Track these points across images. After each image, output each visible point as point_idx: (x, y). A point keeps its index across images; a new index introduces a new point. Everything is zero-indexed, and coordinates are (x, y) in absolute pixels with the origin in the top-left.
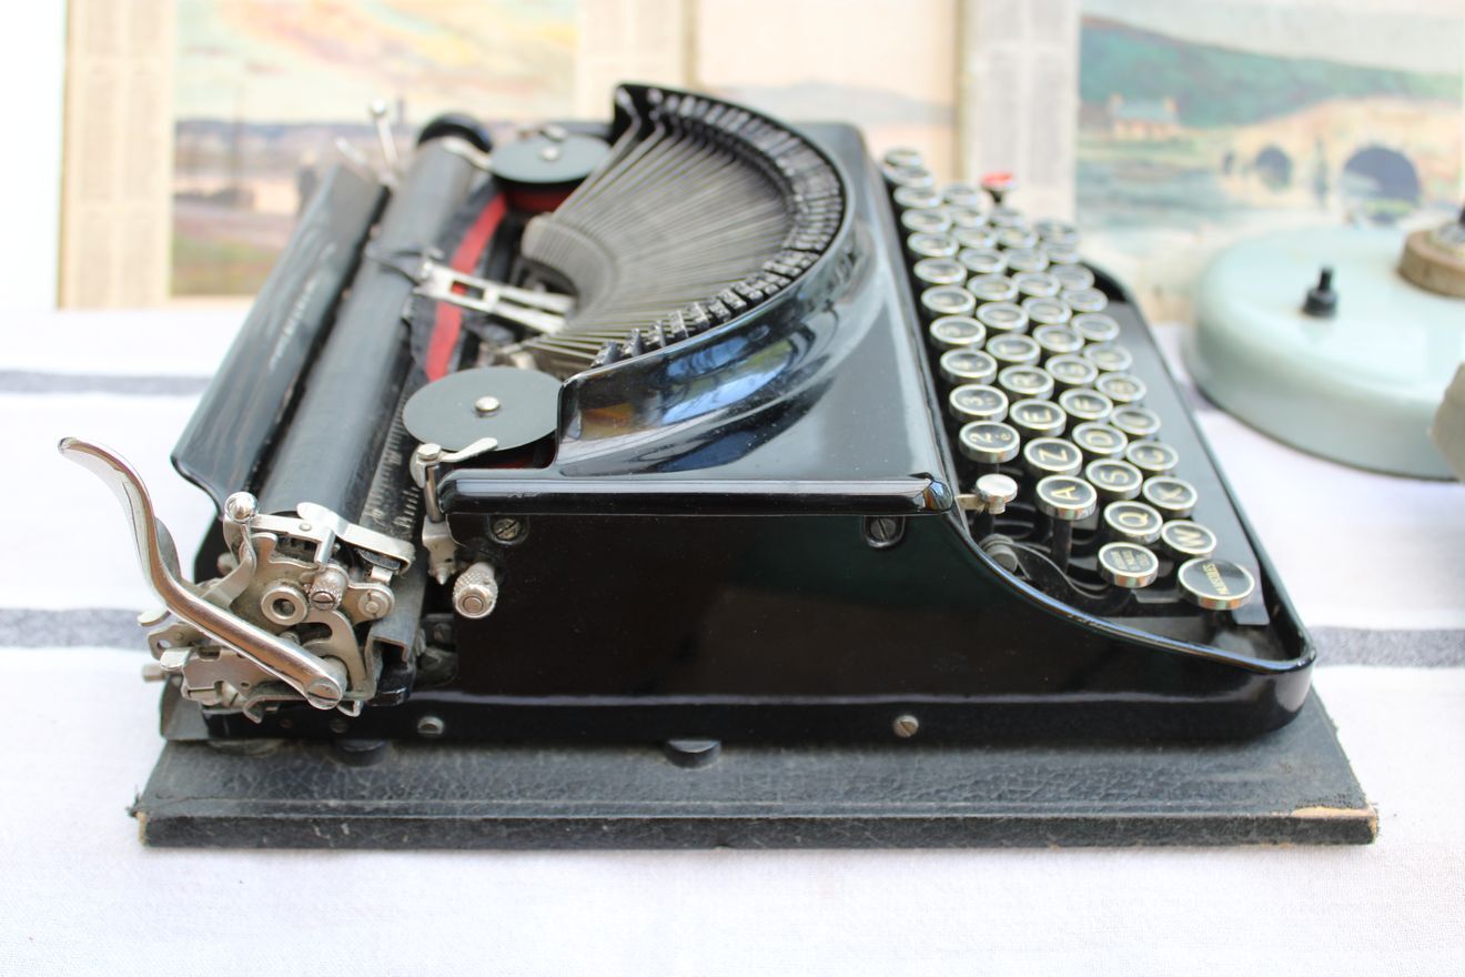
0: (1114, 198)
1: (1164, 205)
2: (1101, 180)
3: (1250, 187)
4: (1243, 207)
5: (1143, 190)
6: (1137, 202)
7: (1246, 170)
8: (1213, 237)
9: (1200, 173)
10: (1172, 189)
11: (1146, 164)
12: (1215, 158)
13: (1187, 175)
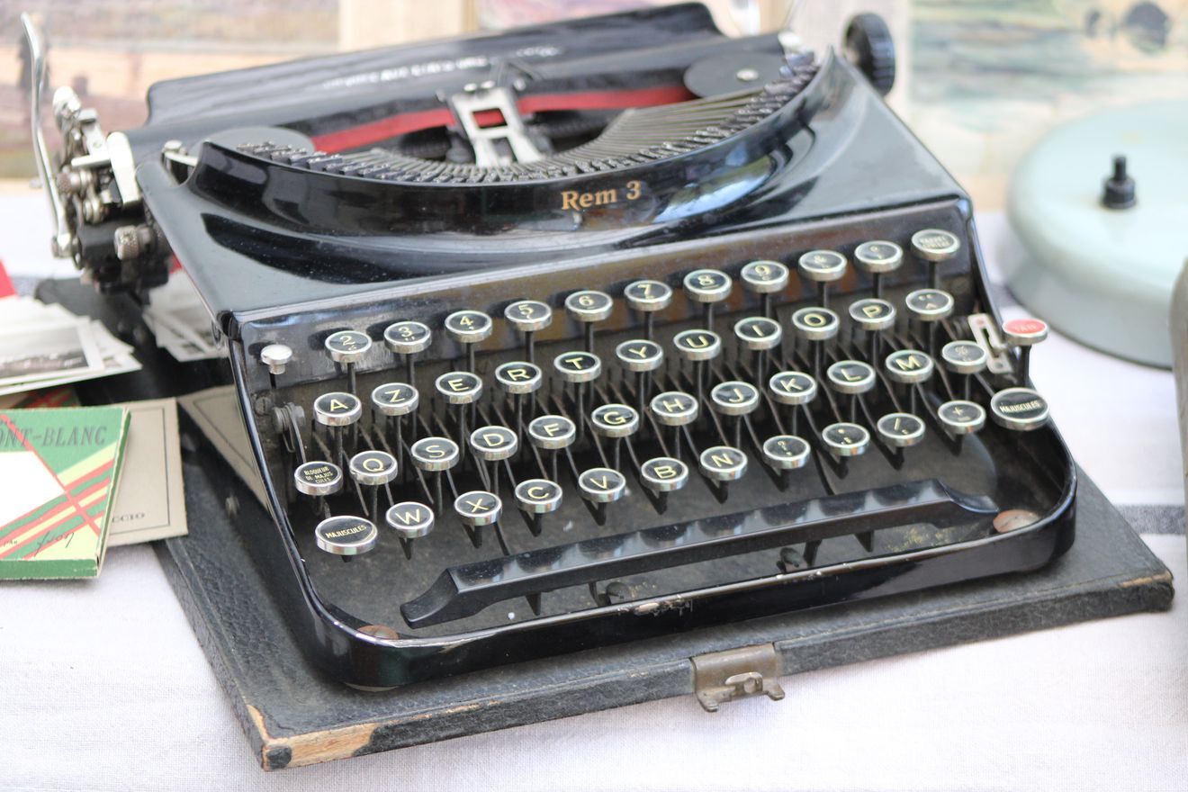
0: (955, 65)
1: (1017, 71)
2: (941, 44)
3: (1118, 50)
4: (1111, 73)
5: (990, 55)
6: (984, 69)
7: (1113, 31)
8: (1073, 106)
9: (1061, 33)
10: (1025, 54)
11: (995, 25)
12: (1078, 20)
13: (1042, 37)
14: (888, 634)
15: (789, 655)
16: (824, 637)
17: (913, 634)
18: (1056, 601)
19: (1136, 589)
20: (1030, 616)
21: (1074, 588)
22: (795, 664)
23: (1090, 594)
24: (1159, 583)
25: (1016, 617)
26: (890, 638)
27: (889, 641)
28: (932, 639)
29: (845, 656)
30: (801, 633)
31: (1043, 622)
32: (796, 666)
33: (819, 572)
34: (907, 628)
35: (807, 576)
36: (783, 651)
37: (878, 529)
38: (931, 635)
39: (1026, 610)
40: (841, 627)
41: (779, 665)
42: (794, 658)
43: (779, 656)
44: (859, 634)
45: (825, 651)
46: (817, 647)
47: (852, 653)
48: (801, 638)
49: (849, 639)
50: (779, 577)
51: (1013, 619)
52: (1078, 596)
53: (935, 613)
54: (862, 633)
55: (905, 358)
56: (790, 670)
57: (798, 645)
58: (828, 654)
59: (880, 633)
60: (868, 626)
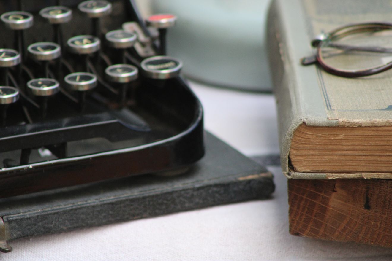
14: (82, 211)
15: (13, 224)
16: (37, 213)
17: (97, 211)
18: (194, 189)
19: (249, 181)
20: (177, 201)
21: (206, 182)
22: (19, 231)
23: (216, 185)
24: (264, 178)
25: (167, 200)
26: (83, 213)
27: (82, 216)
28: (111, 215)
29: (52, 226)
30: (21, 211)
31: (187, 205)
32: (19, 233)
33: (31, 166)
34: (94, 207)
35: (23, 169)
36: (9, 222)
37: (70, 141)
38: (111, 212)
39: (175, 195)
40: (49, 207)
41: (7, 232)
42: (17, 227)
43: (7, 224)
44: (61, 210)
45: (39, 222)
46: (32, 219)
47: (57, 224)
48: (21, 214)
49: (55, 213)
50: (3, 169)
51: (165, 202)
52: (209, 187)
53: (112, 198)
54: (63, 209)
55: (81, 41)
56: (15, 236)
57: (19, 218)
58: (40, 224)
59: (76, 209)
60: (67, 206)
